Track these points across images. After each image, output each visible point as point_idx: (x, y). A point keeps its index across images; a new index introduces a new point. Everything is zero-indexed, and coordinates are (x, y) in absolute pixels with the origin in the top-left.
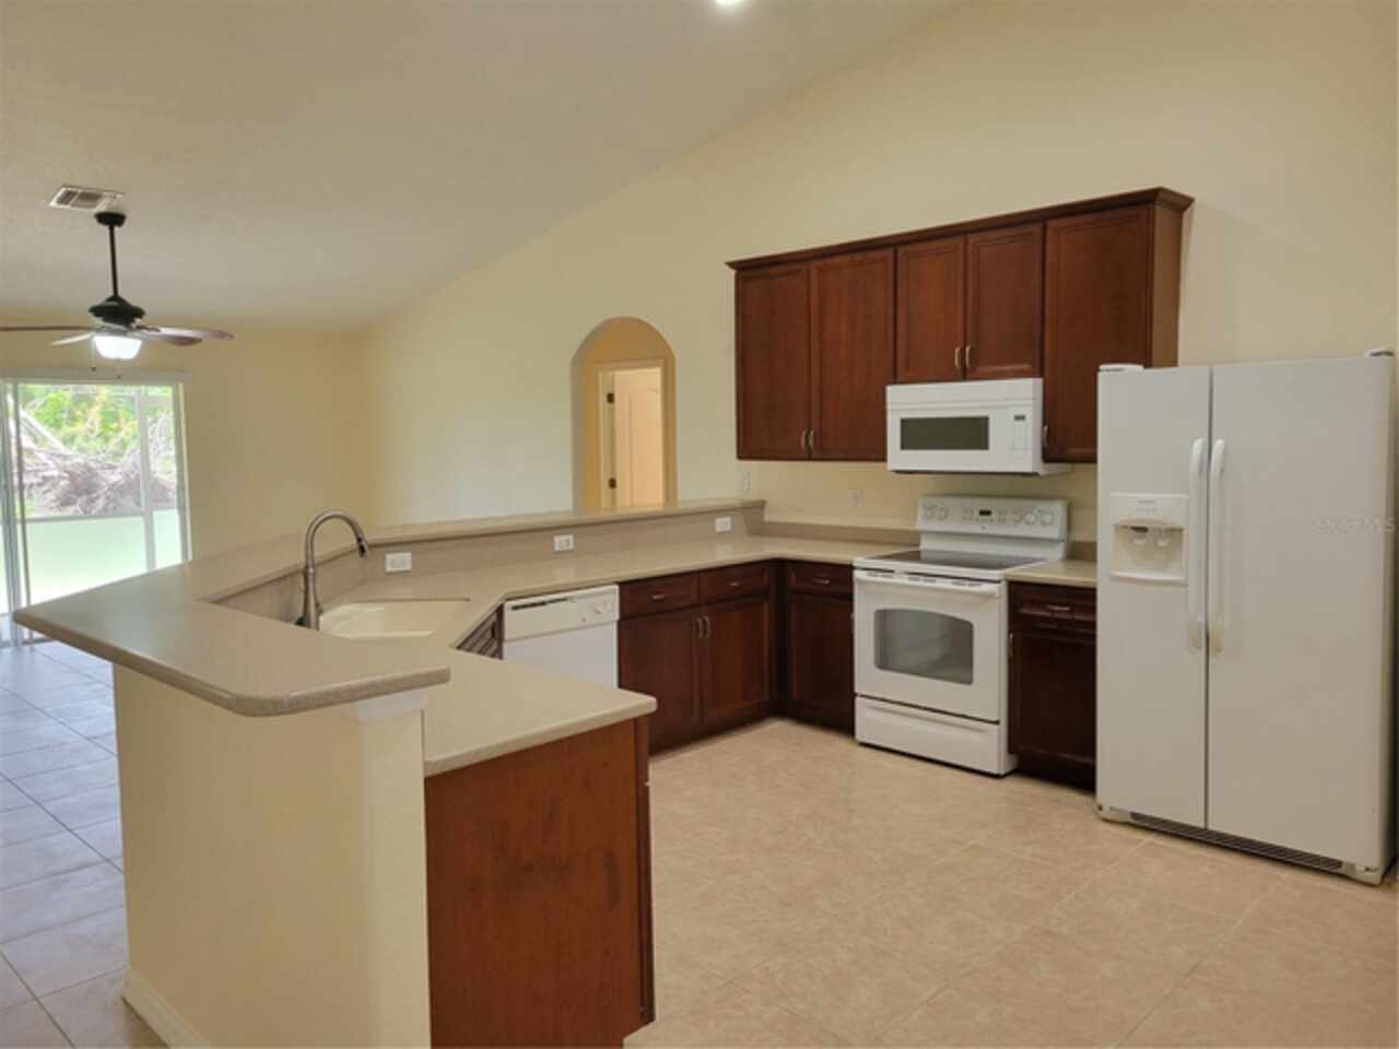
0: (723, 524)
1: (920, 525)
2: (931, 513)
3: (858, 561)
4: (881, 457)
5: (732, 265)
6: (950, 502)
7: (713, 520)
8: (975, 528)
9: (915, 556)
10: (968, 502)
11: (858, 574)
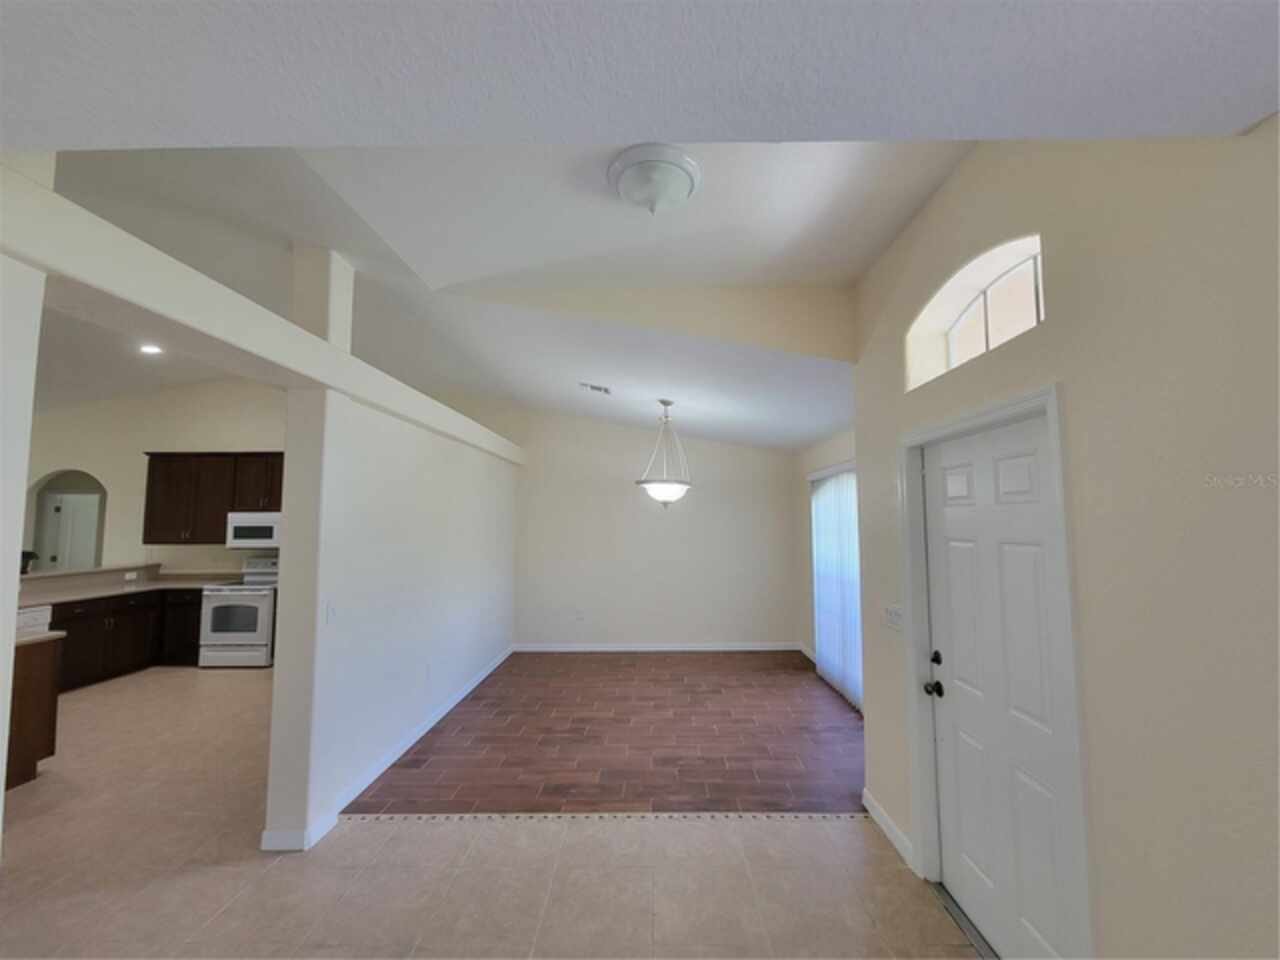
0: (130, 576)
1: (244, 570)
2: (249, 565)
3: (205, 587)
4: (222, 540)
5: (147, 454)
6: (257, 561)
7: (123, 575)
8: (270, 570)
9: (242, 583)
10: (266, 560)
11: (205, 593)
